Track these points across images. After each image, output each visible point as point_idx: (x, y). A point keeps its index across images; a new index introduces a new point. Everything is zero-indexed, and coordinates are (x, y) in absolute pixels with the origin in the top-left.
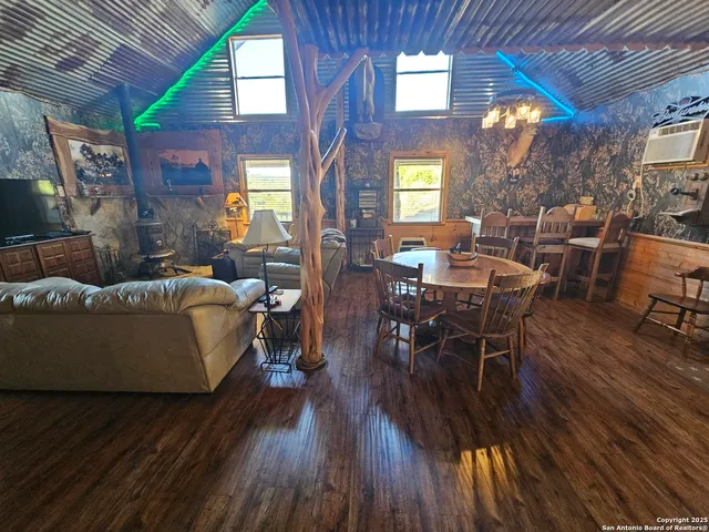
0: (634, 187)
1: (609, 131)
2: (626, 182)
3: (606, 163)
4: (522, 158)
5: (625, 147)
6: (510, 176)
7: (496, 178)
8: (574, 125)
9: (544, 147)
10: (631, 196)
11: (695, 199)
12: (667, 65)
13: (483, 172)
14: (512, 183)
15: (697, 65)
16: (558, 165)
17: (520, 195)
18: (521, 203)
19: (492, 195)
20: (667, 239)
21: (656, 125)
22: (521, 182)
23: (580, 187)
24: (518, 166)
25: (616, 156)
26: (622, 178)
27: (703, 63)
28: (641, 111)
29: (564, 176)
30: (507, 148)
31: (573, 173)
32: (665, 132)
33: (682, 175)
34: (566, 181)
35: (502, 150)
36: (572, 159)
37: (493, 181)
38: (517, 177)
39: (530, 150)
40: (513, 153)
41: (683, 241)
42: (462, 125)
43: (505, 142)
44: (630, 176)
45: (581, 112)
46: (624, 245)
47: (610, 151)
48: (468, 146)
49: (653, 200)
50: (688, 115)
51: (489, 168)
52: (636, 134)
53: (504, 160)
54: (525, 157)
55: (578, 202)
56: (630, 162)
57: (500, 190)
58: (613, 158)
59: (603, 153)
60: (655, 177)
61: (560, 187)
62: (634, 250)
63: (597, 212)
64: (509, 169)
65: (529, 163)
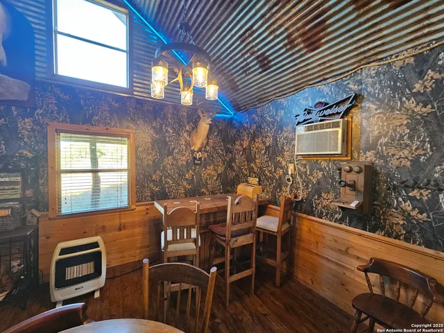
0: (290, 173)
1: (260, 127)
2: (282, 168)
3: (263, 152)
4: (203, 144)
5: (275, 139)
6: (195, 158)
7: (183, 159)
8: (234, 122)
9: (217, 135)
10: (289, 180)
11: (354, 190)
12: (300, 77)
13: (170, 153)
14: (197, 164)
15: (322, 78)
16: (228, 151)
17: (205, 175)
18: (206, 182)
19: (181, 175)
20: (328, 222)
21: (299, 123)
22: (204, 164)
23: (246, 169)
24: (200, 150)
25: (269, 146)
26: (278, 165)
27: (326, 77)
28: (282, 113)
29: (233, 160)
30: (190, 133)
31: (240, 159)
32: (309, 129)
33: (328, 166)
34: (235, 163)
35: (185, 135)
36: (237, 147)
37: (180, 163)
38: (200, 159)
39: (208, 138)
40: (195, 138)
41: (343, 226)
42: (146, 108)
43: (188, 128)
44: (284, 163)
45: (238, 113)
46: (292, 223)
47: (264, 143)
48: (154, 128)
49: (307, 186)
50: (324, 116)
51: (176, 151)
52: (282, 130)
53: (188, 145)
54: (205, 142)
55: (247, 181)
56: (281, 152)
57: (188, 171)
58: (268, 148)
59: (258, 144)
60: (305, 166)
61: (232, 168)
62: (301, 229)
63: (263, 191)
64: (193, 152)
65: (208, 148)
